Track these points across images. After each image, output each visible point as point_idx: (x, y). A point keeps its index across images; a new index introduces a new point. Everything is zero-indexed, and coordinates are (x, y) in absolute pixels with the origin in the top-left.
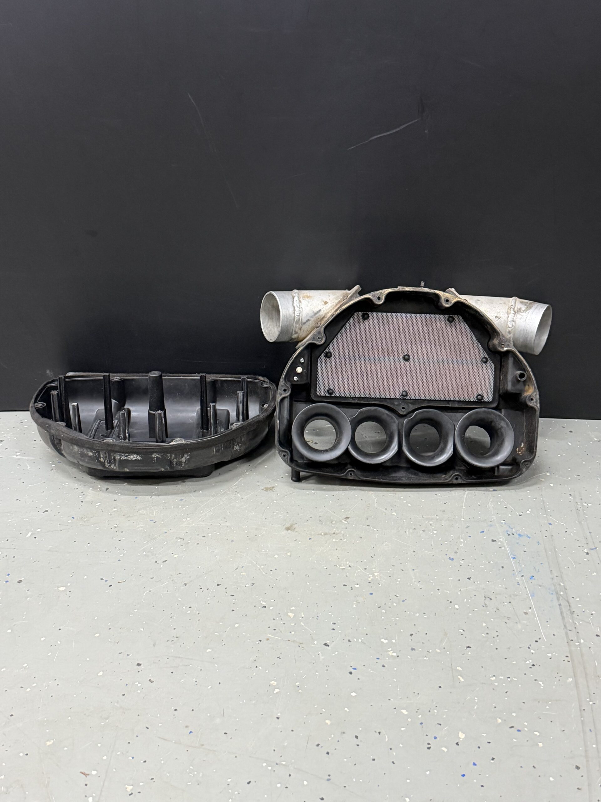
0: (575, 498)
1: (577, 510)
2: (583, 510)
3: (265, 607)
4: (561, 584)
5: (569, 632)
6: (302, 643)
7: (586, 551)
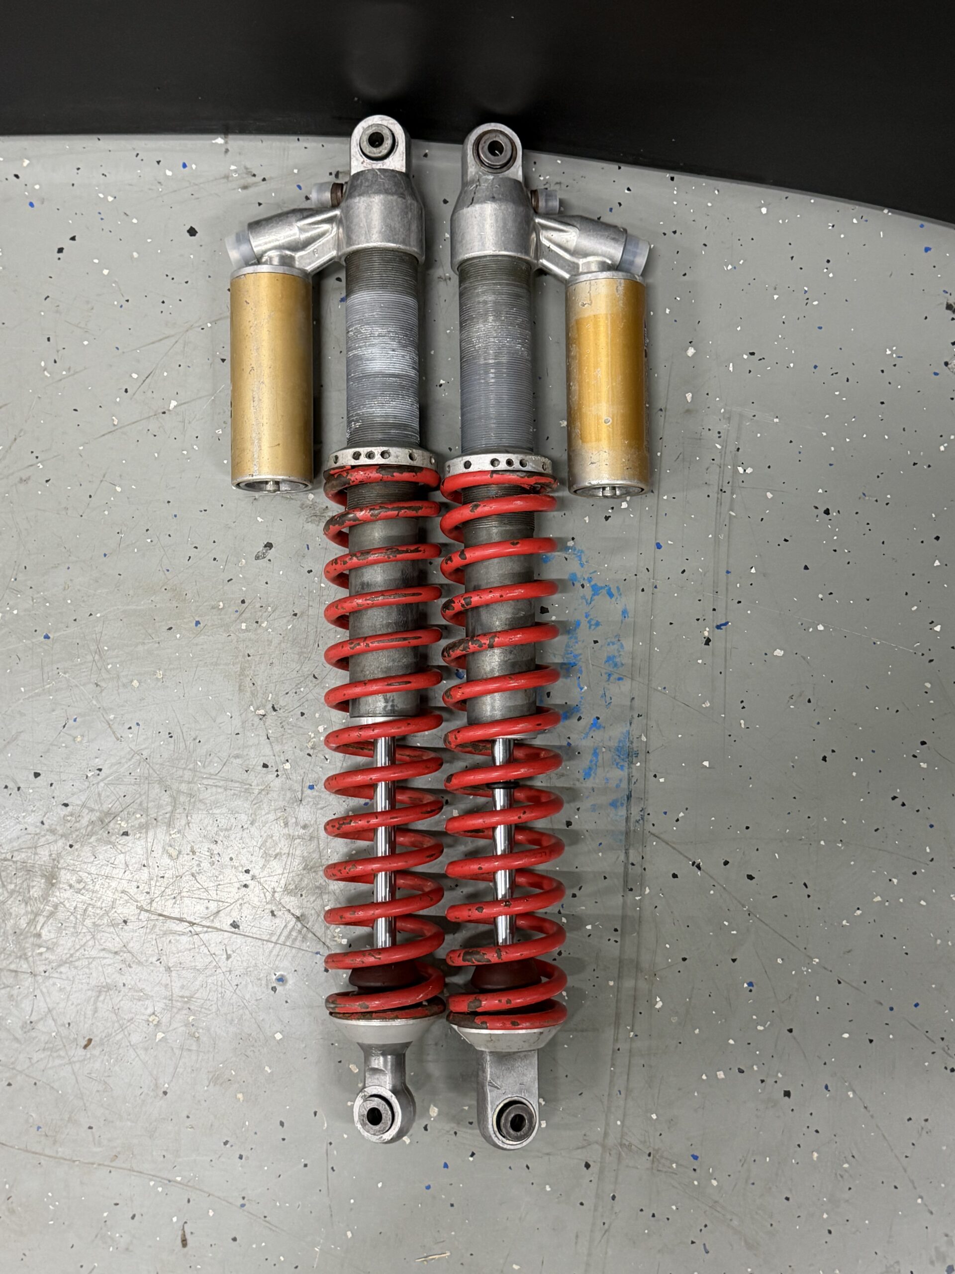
0: (724, 447)
1: (721, 490)
2: (732, 494)
3: (126, 834)
4: (644, 739)
5: (630, 866)
6: (195, 924)
7: (706, 634)
